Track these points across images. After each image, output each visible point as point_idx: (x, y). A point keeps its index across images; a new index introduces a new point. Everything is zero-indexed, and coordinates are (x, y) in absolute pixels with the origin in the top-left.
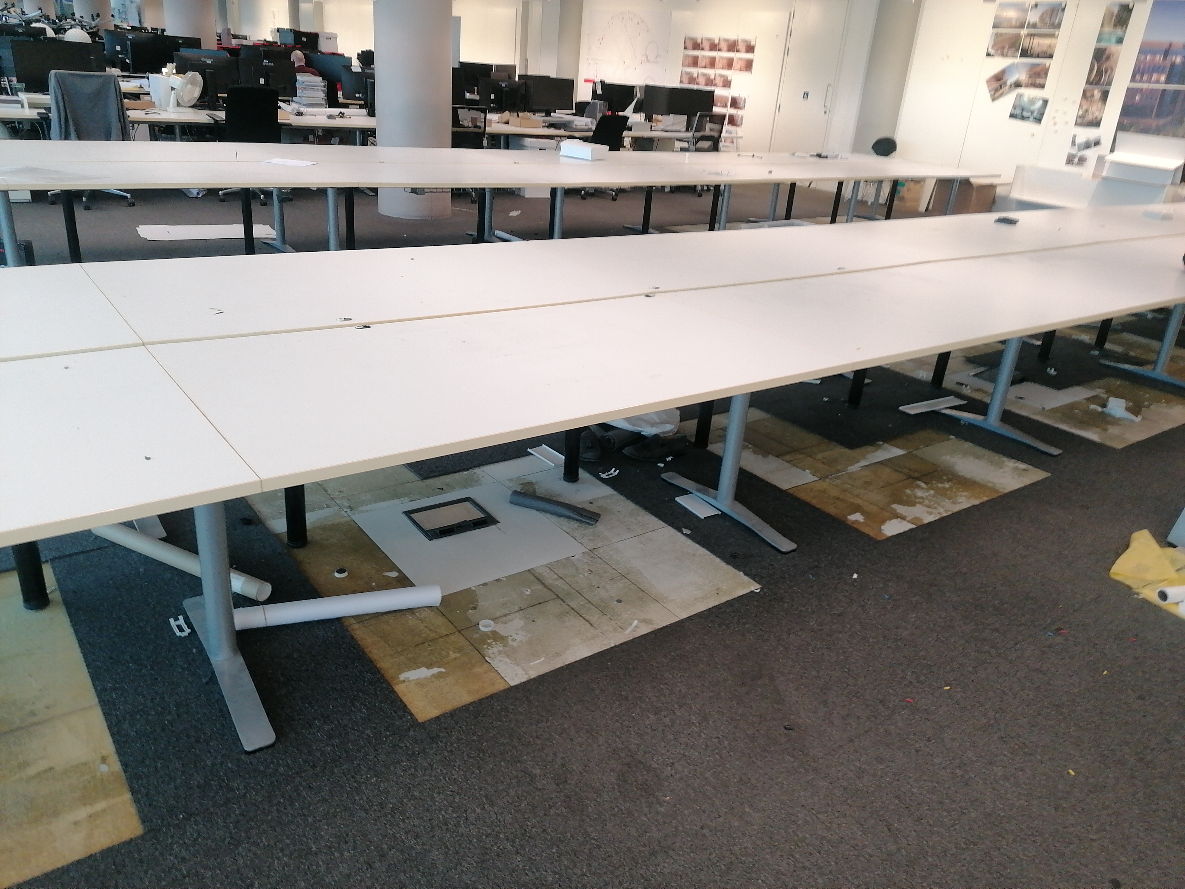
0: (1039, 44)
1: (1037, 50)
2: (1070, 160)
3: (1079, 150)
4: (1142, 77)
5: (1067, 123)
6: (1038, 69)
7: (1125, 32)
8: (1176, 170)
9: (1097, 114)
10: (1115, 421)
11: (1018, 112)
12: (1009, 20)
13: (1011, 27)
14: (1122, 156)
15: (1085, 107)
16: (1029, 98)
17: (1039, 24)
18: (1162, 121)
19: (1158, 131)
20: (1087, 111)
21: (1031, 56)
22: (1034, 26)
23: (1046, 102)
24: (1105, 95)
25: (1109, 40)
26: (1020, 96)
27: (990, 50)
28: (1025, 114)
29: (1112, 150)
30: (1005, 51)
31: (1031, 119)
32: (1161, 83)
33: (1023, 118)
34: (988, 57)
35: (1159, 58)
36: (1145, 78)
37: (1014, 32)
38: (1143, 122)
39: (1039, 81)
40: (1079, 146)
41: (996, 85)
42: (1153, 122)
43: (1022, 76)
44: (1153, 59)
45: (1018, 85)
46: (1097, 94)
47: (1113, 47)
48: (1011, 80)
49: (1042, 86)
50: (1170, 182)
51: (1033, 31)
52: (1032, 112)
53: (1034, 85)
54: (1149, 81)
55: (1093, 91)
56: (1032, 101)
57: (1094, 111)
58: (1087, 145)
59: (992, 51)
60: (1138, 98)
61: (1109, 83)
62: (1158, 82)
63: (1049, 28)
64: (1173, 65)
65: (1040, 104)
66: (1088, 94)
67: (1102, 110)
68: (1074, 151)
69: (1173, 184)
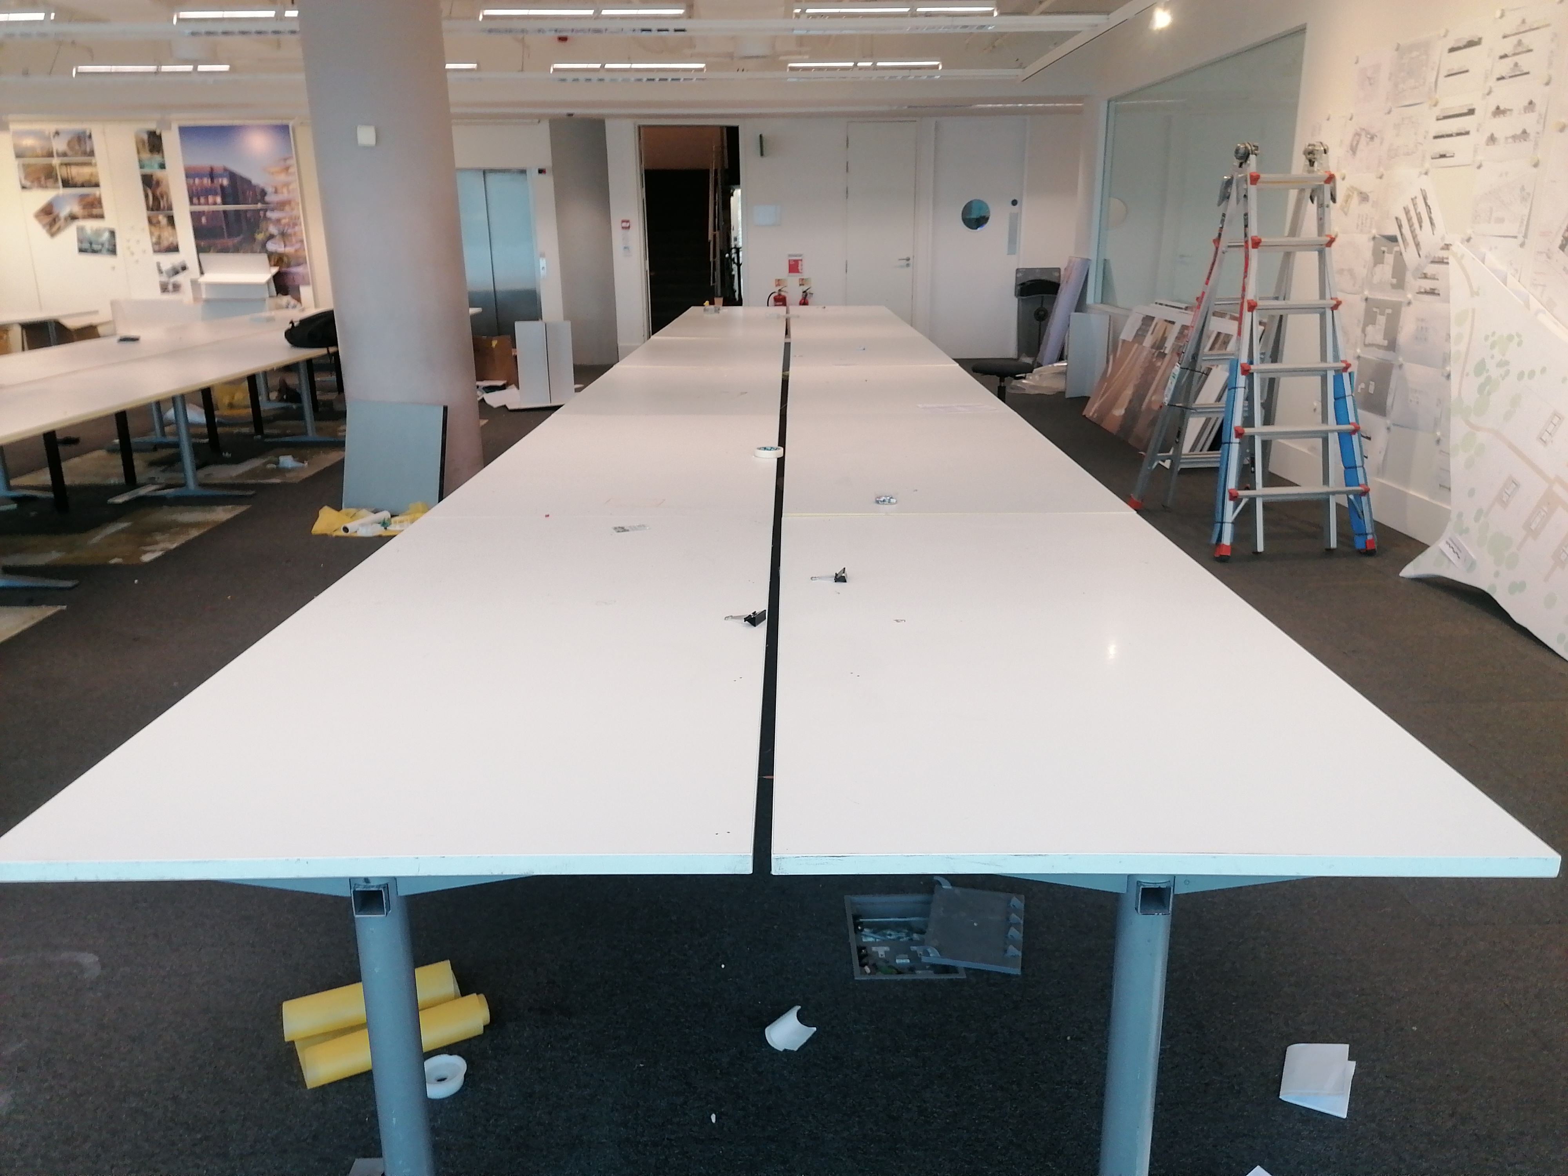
0: (78, 173)
1: (79, 180)
2: (164, 288)
3: (169, 277)
4: (199, 199)
5: (144, 252)
6: (89, 199)
7: (163, 157)
8: (268, 283)
9: (171, 239)
10: (289, 470)
11: (86, 245)
12: (33, 149)
13: (37, 156)
14: (213, 276)
15: (156, 233)
16: (92, 230)
17: (69, 153)
18: (236, 240)
19: (236, 250)
20: (159, 237)
21: (75, 186)
22: (65, 155)
23: (112, 233)
24: (171, 220)
25: (152, 167)
26: (80, 230)
27: (24, 182)
28: (95, 247)
29: (202, 273)
30: (43, 182)
31: (104, 251)
32: (218, 205)
33: (94, 252)
34: (25, 190)
35: (206, 181)
36: (202, 200)
37: (45, 163)
38: (219, 242)
39: (95, 211)
40: (167, 272)
41: (47, 219)
42: (230, 242)
43: (76, 208)
44: (202, 183)
45: (73, 217)
46: (163, 220)
47: (158, 174)
48: (64, 212)
49: (101, 216)
50: (268, 296)
51: (66, 160)
52: (103, 245)
53: (92, 216)
54: (207, 203)
55: (157, 217)
56: (98, 233)
57: (167, 237)
58: (176, 272)
59: (28, 184)
60: (204, 220)
61: (170, 208)
62: (215, 204)
63: (81, 156)
64: (222, 186)
65: (106, 236)
66: (154, 221)
67: (174, 234)
68: (164, 278)
69: (271, 297)
